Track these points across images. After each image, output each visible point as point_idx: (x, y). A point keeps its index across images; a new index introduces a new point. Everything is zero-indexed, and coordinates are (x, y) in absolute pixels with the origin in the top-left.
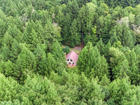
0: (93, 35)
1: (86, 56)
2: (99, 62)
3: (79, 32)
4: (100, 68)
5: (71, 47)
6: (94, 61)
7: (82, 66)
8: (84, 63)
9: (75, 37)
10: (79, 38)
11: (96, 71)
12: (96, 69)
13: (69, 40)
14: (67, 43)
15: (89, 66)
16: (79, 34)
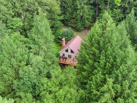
0: (114, 9)
1: (96, 45)
2: (129, 63)
3: (91, 4)
4: (132, 78)
5: (77, 30)
6: (115, 57)
7: (85, 67)
8: (91, 61)
9: (83, 12)
10: (89, 15)
11: (119, 86)
12: (120, 79)
13: (73, 18)
14: (71, 23)
15: (101, 68)
16: (91, 9)
